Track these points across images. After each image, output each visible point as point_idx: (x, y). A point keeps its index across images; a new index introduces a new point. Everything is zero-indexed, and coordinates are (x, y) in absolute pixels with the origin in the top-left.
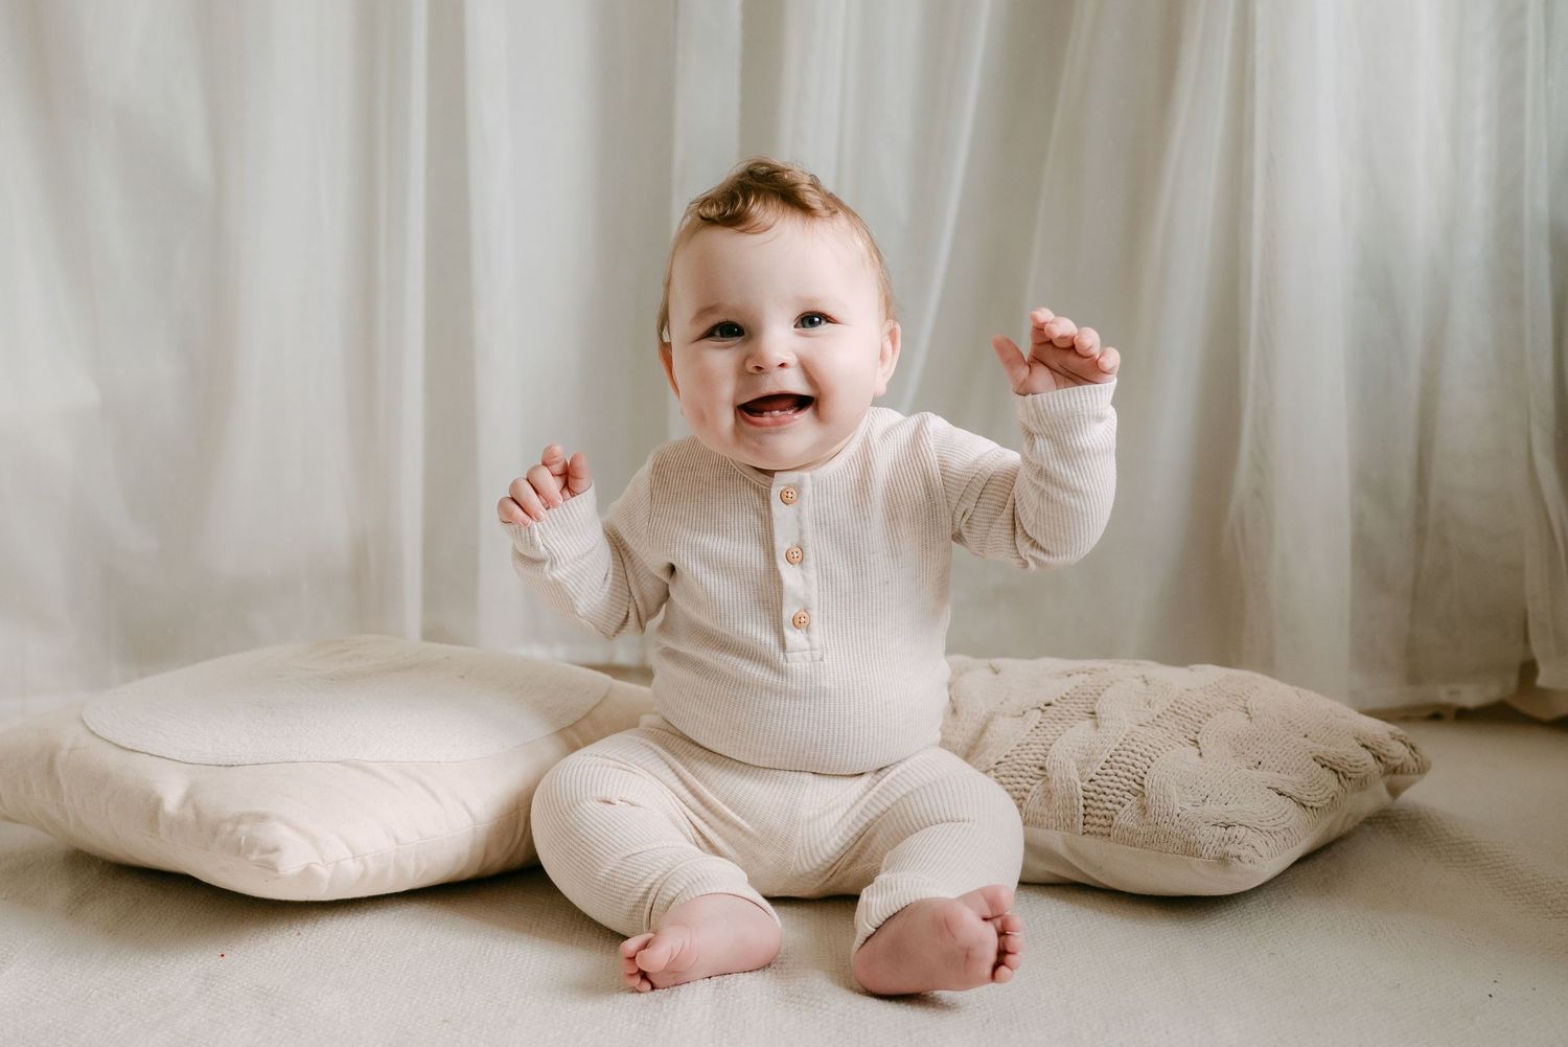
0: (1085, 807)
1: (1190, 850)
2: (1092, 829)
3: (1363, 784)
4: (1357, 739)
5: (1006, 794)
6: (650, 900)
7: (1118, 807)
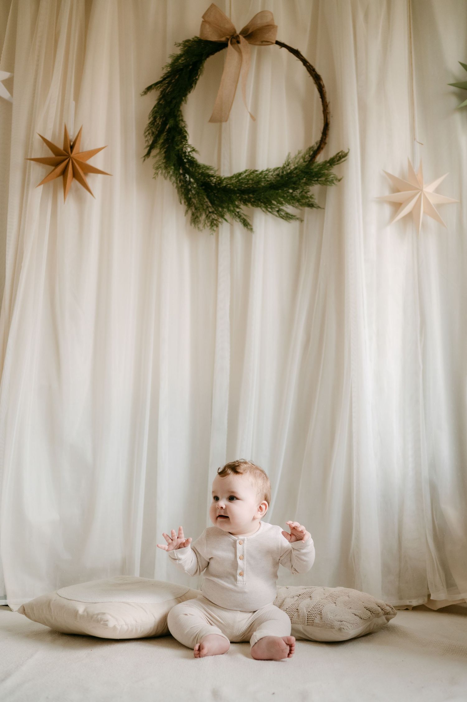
0: (307, 618)
1: (332, 627)
2: (309, 624)
3: (378, 615)
4: (376, 604)
5: (288, 616)
6: (197, 638)
7: (315, 618)
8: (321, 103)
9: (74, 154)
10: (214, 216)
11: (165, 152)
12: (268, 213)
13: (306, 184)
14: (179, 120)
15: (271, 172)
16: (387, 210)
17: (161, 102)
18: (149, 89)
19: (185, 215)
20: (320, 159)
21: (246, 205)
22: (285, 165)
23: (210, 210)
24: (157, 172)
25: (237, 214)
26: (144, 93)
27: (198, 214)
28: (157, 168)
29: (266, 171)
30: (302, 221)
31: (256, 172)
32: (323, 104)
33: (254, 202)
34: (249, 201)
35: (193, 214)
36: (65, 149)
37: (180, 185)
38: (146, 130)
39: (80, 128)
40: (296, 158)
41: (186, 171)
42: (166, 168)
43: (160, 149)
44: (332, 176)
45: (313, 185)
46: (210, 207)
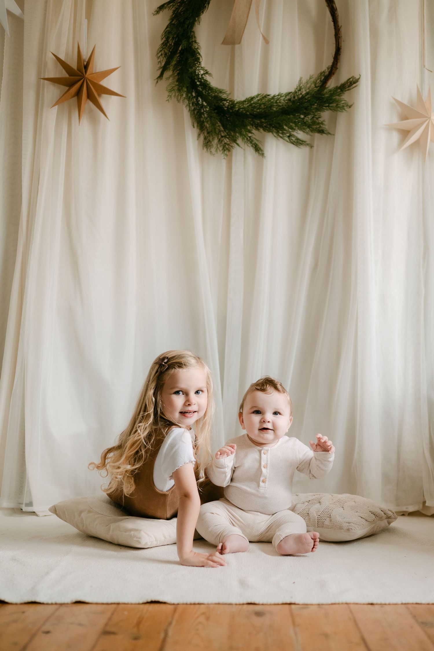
0: (318, 521)
1: (341, 528)
2: (319, 526)
3: (381, 519)
4: (380, 509)
6: (220, 535)
7: (325, 520)
8: (333, 27)
9: (88, 75)
10: (226, 141)
11: (178, 74)
12: (279, 138)
13: (317, 110)
14: (192, 42)
15: (283, 96)
16: (396, 137)
17: (173, 22)
18: (161, 8)
19: (198, 139)
20: (331, 84)
21: (258, 130)
22: (297, 90)
23: (223, 135)
24: (171, 94)
25: (249, 138)
26: (156, 12)
27: (211, 138)
28: (170, 91)
29: (278, 95)
30: (312, 147)
31: (268, 97)
32: (335, 28)
33: (266, 127)
34: (261, 126)
35: (205, 138)
36: (79, 69)
37: (193, 108)
38: (159, 52)
39: (93, 47)
40: (307, 83)
41: (199, 94)
42: (179, 90)
43: (173, 71)
44: (343, 102)
45: (324, 111)
46: (222, 131)
